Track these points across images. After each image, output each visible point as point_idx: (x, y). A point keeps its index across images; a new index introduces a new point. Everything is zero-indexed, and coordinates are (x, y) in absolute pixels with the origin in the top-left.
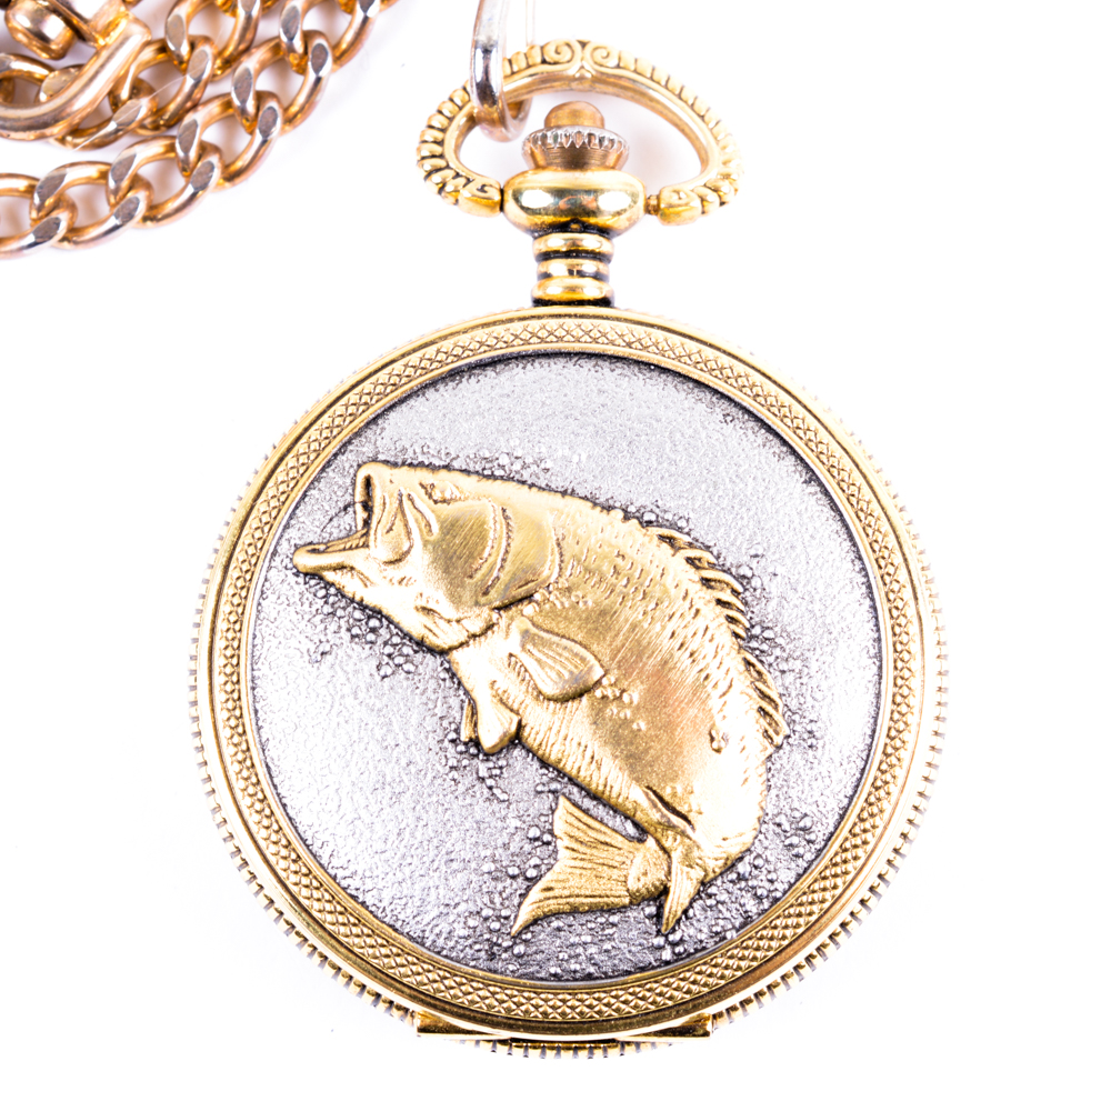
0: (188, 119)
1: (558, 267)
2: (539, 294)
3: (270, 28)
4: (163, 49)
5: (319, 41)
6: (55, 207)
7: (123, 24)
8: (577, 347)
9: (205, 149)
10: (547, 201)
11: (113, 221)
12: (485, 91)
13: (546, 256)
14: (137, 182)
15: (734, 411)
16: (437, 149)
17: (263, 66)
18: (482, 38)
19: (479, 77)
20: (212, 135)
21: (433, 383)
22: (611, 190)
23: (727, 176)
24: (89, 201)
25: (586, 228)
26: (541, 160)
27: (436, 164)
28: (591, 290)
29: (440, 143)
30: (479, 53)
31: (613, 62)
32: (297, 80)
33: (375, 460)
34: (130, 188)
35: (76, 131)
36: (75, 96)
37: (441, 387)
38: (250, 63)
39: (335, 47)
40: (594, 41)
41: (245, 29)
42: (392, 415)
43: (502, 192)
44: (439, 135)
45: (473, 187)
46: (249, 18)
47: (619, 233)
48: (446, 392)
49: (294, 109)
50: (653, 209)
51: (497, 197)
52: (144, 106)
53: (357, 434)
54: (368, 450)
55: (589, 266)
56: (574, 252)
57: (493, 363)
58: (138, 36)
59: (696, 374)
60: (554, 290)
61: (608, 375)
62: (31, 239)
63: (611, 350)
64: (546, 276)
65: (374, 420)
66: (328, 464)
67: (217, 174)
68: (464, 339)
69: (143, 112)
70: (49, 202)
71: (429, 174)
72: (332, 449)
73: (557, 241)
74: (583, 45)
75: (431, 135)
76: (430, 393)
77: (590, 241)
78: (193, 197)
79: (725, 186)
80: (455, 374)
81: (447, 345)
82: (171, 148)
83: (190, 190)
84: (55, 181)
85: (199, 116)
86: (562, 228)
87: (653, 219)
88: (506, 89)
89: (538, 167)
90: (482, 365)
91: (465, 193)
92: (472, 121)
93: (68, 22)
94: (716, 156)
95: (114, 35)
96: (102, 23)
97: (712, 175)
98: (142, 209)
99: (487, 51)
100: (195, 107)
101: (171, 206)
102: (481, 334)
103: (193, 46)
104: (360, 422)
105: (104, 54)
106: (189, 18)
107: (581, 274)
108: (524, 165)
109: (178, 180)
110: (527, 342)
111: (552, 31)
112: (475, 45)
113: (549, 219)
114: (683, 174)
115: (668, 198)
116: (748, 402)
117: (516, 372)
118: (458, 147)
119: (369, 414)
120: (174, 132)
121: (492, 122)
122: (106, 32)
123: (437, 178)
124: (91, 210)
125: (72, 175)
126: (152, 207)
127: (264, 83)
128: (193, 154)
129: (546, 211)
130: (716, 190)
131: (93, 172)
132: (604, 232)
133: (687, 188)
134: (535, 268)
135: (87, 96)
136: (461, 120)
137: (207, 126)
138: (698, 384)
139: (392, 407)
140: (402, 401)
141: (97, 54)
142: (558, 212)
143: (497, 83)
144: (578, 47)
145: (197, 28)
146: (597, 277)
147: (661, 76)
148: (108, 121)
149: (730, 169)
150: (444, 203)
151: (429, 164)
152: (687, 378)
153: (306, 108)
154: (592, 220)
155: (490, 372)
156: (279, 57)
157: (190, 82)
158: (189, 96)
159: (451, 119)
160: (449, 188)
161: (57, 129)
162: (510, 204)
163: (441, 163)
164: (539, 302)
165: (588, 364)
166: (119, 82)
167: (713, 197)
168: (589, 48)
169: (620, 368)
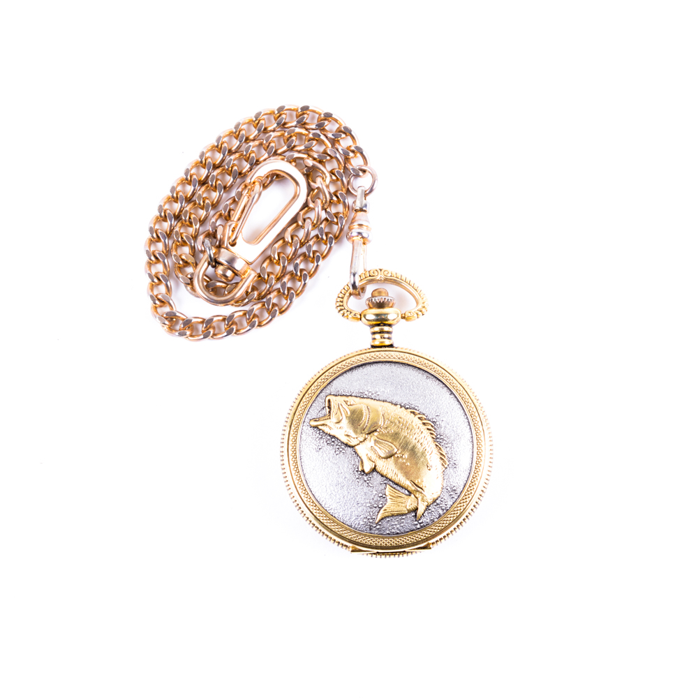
0: (268, 297)
1: (378, 336)
2: (373, 344)
3: (291, 268)
4: (259, 276)
5: (305, 272)
6: (232, 324)
7: (249, 271)
8: (385, 360)
9: (274, 305)
10: (373, 317)
11: (249, 328)
12: (354, 286)
13: (374, 333)
14: (255, 316)
15: (429, 375)
16: (341, 304)
17: (289, 280)
18: (353, 271)
19: (352, 282)
20: (275, 301)
21: (345, 372)
22: (391, 313)
23: (424, 307)
24: (241, 322)
25: (385, 325)
26: (371, 306)
27: (341, 308)
28: (387, 342)
29: (342, 302)
30: (352, 276)
31: (389, 275)
32: (299, 284)
33: (330, 394)
34: (253, 318)
35: (237, 302)
36: (237, 293)
37: (347, 373)
38: (285, 279)
39: (309, 273)
40: (384, 269)
41: (283, 270)
42: (334, 381)
43: (360, 315)
44: (342, 300)
45: (352, 314)
46: (284, 266)
47: (394, 325)
48: (349, 374)
49: (298, 292)
50: (403, 318)
51: (359, 317)
52: (256, 293)
53: (325, 387)
54: (328, 392)
55: (386, 335)
56: (381, 332)
57: (362, 365)
58: (253, 274)
59: (418, 366)
60: (377, 343)
61: (394, 368)
62: (226, 334)
63: (394, 360)
64: (374, 339)
65: (329, 383)
66: (318, 396)
67: (278, 312)
68: (353, 359)
69: (256, 295)
70: (230, 323)
71: (339, 311)
72: (319, 391)
73: (377, 329)
74: (381, 270)
75: (339, 299)
76: (345, 375)
77: (386, 329)
78: (271, 319)
79: (423, 310)
80: (351, 369)
81: (348, 361)
82: (264, 305)
83: (270, 318)
84: (231, 317)
85: (272, 296)
86: (378, 325)
87: (404, 320)
88: (360, 284)
89: (370, 308)
90: (359, 366)
91: (350, 316)
92: (350, 294)
93: (233, 272)
94: (421, 301)
95: (246, 274)
96: (242, 272)
97: (420, 307)
98: (257, 323)
99: (354, 275)
100: (270, 293)
101: (264, 322)
102: (358, 357)
103: (268, 276)
104: (325, 384)
105: (244, 280)
106: (267, 267)
107: (384, 338)
108: (367, 307)
109: (266, 315)
110: (371, 359)
111: (372, 267)
112: (351, 273)
113: (374, 323)
114: (411, 307)
115: (408, 314)
116: (433, 373)
117: (368, 368)
118: (347, 303)
119: (328, 382)
120: (265, 300)
121: (356, 295)
122: (244, 274)
123: (342, 312)
124: (241, 324)
125: (236, 315)
126: (260, 322)
127: (289, 285)
128: (270, 307)
129: (374, 320)
130: (421, 311)
131: (241, 313)
132: (390, 325)
133: (413, 311)
134: (371, 336)
135: (240, 292)
136: (347, 294)
137: (273, 297)
138: (419, 368)
139: (334, 379)
140: (337, 377)
141: (242, 280)
142: (377, 320)
143: (357, 284)
144: (379, 271)
145: (269, 270)
146: (389, 338)
147: (404, 278)
148: (245, 299)
149: (425, 305)
150: (344, 319)
151: (339, 308)
152: (416, 367)
153: (302, 291)
154: (387, 322)
155: (361, 368)
156: (293, 277)
157: (268, 286)
158: (268, 290)
159: (344, 295)
160: (345, 315)
161: (232, 302)
162: (363, 318)
163: (343, 308)
164: (373, 347)
165: (388, 365)
166: (248, 287)
167: (420, 313)
168: (382, 271)
169: (397, 365)
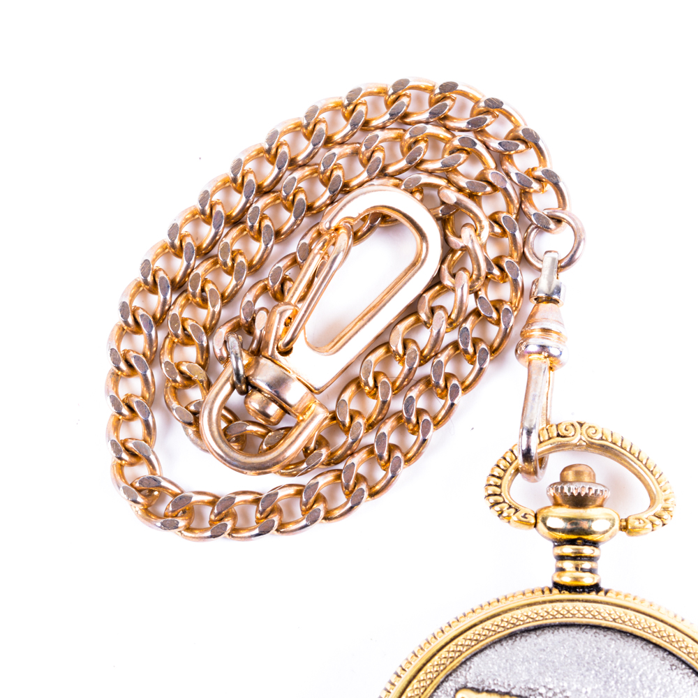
0: (350, 461)
1: (568, 565)
2: (557, 579)
3: (397, 405)
4: (334, 418)
5: (426, 417)
6: (272, 512)
7: (314, 406)
8: (584, 621)
9: (360, 479)
10: (561, 524)
11: (304, 523)
12: (527, 455)
13: (562, 558)
14: (320, 498)
15: (675, 662)
16: (498, 490)
17: (393, 429)
18: (526, 425)
19: (524, 448)
20: (362, 470)
21: (500, 641)
22: (598, 519)
23: (665, 509)
24: (289, 506)
25: (586, 543)
26: (560, 500)
27: (496, 499)
28: (588, 580)
29: (499, 487)
30: (525, 435)
31: (598, 436)
32: (411, 439)
33: (465, 687)
34: (315, 502)
35: (285, 467)
36: (285, 450)
37: (504, 643)
38: (386, 429)
39: (434, 418)
40: (588, 422)
41: (382, 409)
42: (476, 659)
43: (536, 517)
44: (499, 482)
45: (520, 514)
46: (384, 402)
47: (604, 542)
48: (507, 645)
49: (409, 455)
50: (624, 528)
51: (533, 521)
52: (324, 452)
53: (455, 670)
54: (461, 680)
55: (587, 565)
56: (577, 557)
57: (536, 629)
58: (322, 415)
59: (655, 640)
60: (566, 579)
61: (605, 640)
62: (257, 531)
63: (604, 623)
64: (562, 570)
65: (464, 663)
66: (438, 688)
67: (366, 494)
68: (518, 613)
69: (323, 457)
70: (269, 509)
71: (493, 506)
72: (440, 678)
73: (568, 550)
74: (581, 425)
75: (493, 481)
76: (498, 646)
77: (587, 550)
78: (351, 508)
79: (665, 515)
80: (512, 636)
81: (507, 616)
82: (339, 477)
83: (349, 505)
84: (272, 495)
85: (356, 459)
86: (572, 542)
87: (623, 534)
88: (539, 450)
89: (556, 504)
90: (528, 631)
91: (514, 518)
92: (517, 471)
93: (281, 407)
94: (661, 496)
95: (308, 413)
96: (301, 407)
97: (658, 509)
98: (322, 514)
99: (529, 433)
100: (352, 454)
101: (337, 513)
102: (527, 611)
103: (352, 418)
104: (456, 663)
105: (303, 424)
106: (350, 400)
107: (583, 570)
108: (549, 503)
109: (342, 498)
110: (554, 617)
111: (562, 414)
112: (522, 427)
113: (565, 536)
114: (637, 504)
115: (633, 523)
116: (685, 657)
117: (549, 637)
118: (509, 488)
119: (462, 658)
120: (341, 466)
121: (528, 473)
122: (303, 413)
123: (497, 508)
124: (291, 513)
125: (281, 493)
126: (328, 512)
127: (393, 439)
128: (352, 483)
129: (563, 531)
130: (659, 517)
131: (292, 491)
132: (594, 544)
133: (644, 516)
134: (553, 563)
135: (291, 448)
136: (511, 470)
137: (359, 462)
138: (657, 646)
139: (475, 654)
140: (481, 651)
141: (298, 424)
142: (571, 532)
143: (534, 451)
144: (578, 426)
145: (354, 406)
146: (591, 571)
147: (627, 445)
148: (302, 462)
149: (669, 504)
150: (502, 523)
151: (492, 499)
152: (648, 642)
153: (418, 454)
154: (590, 538)
155: (533, 635)
156: (402, 422)
157: (350, 440)
158: (350, 448)
159: (505, 471)
160: (505, 514)
161: (276, 468)
162: (540, 525)
163: (499, 499)
164: (556, 585)
165: (591, 632)
166: (310, 439)
167: (658, 521)
168: (585, 427)
169: (610, 635)
